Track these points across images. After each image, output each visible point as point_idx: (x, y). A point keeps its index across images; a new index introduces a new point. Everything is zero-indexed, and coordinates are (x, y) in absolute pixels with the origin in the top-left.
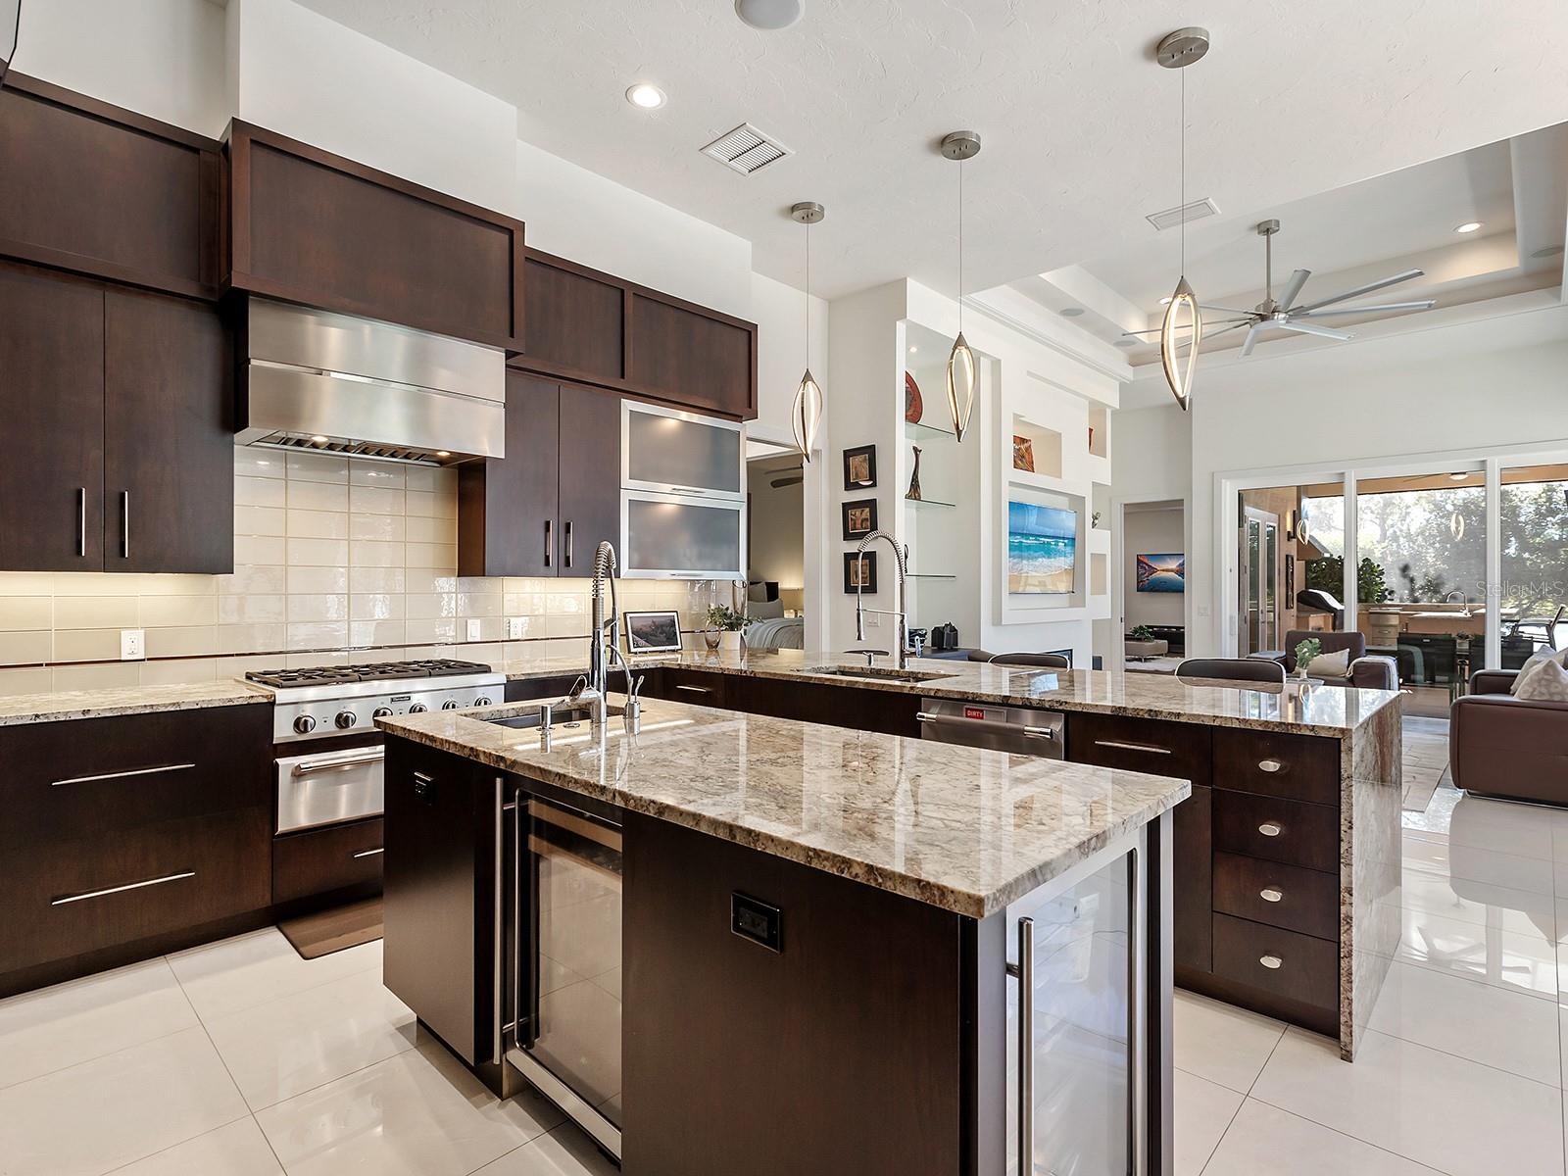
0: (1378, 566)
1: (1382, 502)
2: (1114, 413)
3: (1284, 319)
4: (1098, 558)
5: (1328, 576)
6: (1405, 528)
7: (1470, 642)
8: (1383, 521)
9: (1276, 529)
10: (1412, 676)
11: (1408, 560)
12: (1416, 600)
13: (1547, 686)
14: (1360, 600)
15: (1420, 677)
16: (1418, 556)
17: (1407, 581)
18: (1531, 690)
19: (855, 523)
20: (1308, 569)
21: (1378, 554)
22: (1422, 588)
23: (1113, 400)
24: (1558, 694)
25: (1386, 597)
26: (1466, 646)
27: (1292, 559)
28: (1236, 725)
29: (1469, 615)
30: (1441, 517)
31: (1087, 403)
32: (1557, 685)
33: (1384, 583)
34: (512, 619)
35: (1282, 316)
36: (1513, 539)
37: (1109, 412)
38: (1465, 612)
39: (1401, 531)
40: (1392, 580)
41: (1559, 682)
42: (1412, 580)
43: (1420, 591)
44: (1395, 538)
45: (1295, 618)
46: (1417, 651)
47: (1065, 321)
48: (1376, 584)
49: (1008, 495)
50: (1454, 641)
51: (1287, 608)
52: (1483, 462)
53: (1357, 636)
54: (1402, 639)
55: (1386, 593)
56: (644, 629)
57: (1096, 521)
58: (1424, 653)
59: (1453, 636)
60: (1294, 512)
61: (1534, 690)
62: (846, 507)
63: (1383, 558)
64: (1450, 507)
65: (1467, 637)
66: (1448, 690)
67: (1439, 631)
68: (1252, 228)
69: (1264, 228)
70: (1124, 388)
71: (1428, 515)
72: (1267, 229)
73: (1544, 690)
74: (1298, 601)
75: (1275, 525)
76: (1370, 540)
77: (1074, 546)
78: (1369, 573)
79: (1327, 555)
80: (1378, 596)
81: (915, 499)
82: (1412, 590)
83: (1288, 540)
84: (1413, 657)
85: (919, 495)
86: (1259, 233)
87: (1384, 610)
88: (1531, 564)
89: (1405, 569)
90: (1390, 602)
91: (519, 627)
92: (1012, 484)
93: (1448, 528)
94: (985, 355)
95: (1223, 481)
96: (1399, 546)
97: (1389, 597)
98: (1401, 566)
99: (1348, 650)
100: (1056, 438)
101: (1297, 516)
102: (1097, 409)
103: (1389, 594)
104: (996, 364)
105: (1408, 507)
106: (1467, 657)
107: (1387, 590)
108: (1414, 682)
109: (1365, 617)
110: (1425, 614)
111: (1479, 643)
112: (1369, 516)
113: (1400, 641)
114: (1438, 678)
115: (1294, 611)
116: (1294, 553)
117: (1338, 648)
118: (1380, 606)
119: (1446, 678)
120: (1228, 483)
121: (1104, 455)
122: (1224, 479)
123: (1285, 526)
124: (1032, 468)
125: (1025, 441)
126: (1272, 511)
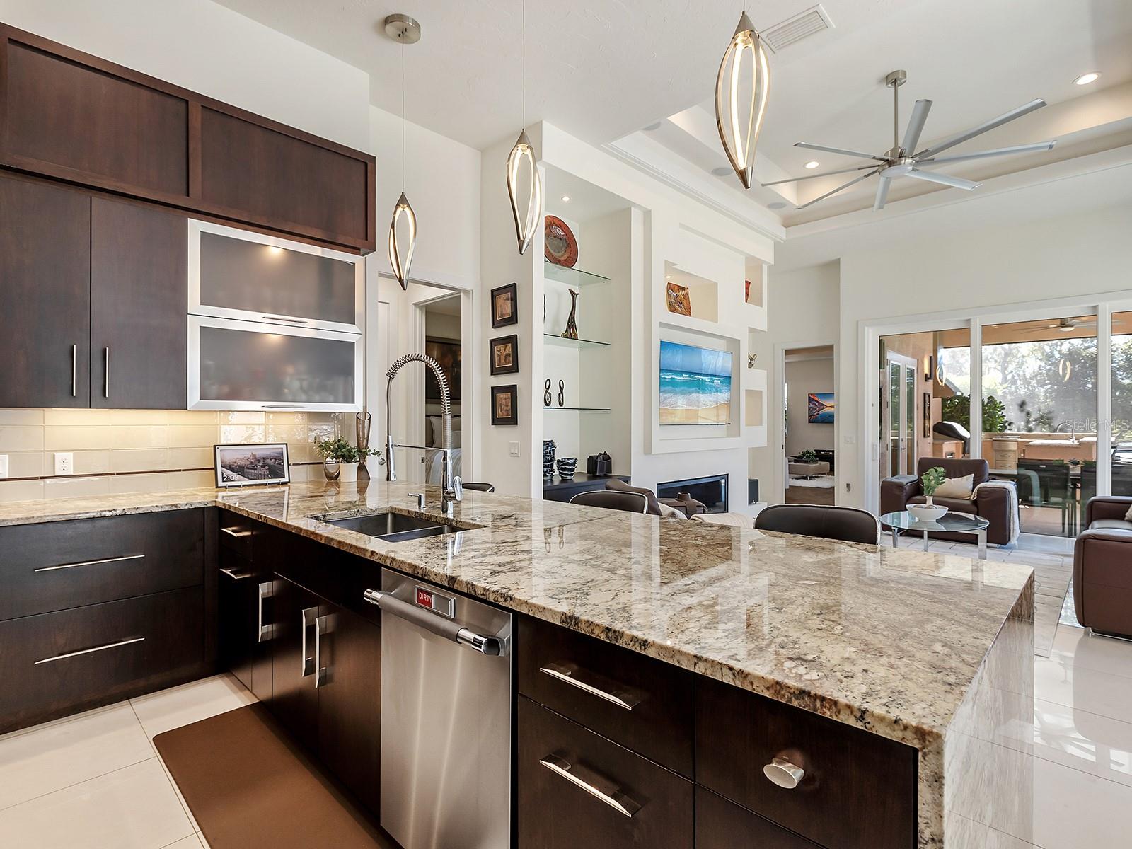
0: (1000, 402)
1: (1003, 352)
2: (770, 268)
3: (911, 164)
4: (754, 394)
5: (960, 410)
6: (1021, 373)
7: (1082, 468)
8: (1004, 368)
9: (915, 371)
10: (1030, 497)
11: (1023, 398)
12: (1030, 430)
14: (985, 430)
15: (1036, 498)
16: (1033, 395)
17: (1024, 414)
19: (500, 359)
20: (944, 405)
21: (1000, 393)
22: (1036, 420)
23: (768, 256)
25: (1006, 428)
26: (1078, 471)
27: (929, 396)
28: (728, 679)
29: (1076, 442)
30: (1050, 365)
31: (744, 258)
33: (1004, 416)
34: (56, 454)
35: (909, 161)
37: (765, 267)
38: (1072, 440)
39: (1018, 375)
40: (1011, 414)
42: (1028, 414)
43: (1034, 423)
44: (1014, 382)
45: (931, 444)
46: (1033, 475)
47: (714, 178)
48: (999, 417)
49: (658, 335)
50: (1067, 468)
51: (924, 436)
52: (1095, 307)
53: (982, 462)
54: (1022, 464)
55: (1007, 424)
56: (240, 463)
57: (753, 362)
58: (1040, 477)
59: (1065, 462)
60: (931, 357)
62: (493, 343)
63: (1004, 397)
64: (1057, 355)
65: (1078, 463)
66: (1061, 510)
67: (1054, 457)
68: (881, 81)
69: (890, 78)
70: (779, 248)
71: (1039, 363)
72: (894, 80)
74: (934, 430)
75: (915, 368)
76: (993, 383)
77: (730, 383)
78: (992, 409)
79: (959, 394)
80: (1000, 426)
81: (571, 338)
82: (1028, 422)
83: (926, 381)
84: (1031, 480)
85: (576, 335)
86: (887, 84)
87: (1005, 438)
88: (1121, 401)
89: (1022, 405)
90: (1009, 432)
91: (65, 463)
92: (662, 325)
93: (1056, 373)
94: (635, 205)
95: (866, 328)
96: (1017, 388)
97: (1009, 427)
98: (1019, 402)
99: (973, 475)
100: (712, 287)
101: (933, 362)
102: (753, 264)
103: (1009, 425)
104: (647, 214)
105: (1023, 357)
106: (1078, 481)
107: (1007, 422)
108: (1032, 502)
109: (989, 444)
110: (1039, 442)
111: (1090, 469)
112: (993, 364)
113: (1019, 466)
114: (1053, 500)
115: (931, 439)
116: (931, 392)
117: (964, 473)
118: (1001, 435)
119: (1059, 500)
120: (870, 330)
121: (761, 305)
122: (867, 326)
123: (923, 369)
124: (688, 313)
125: (681, 288)
126: (913, 356)
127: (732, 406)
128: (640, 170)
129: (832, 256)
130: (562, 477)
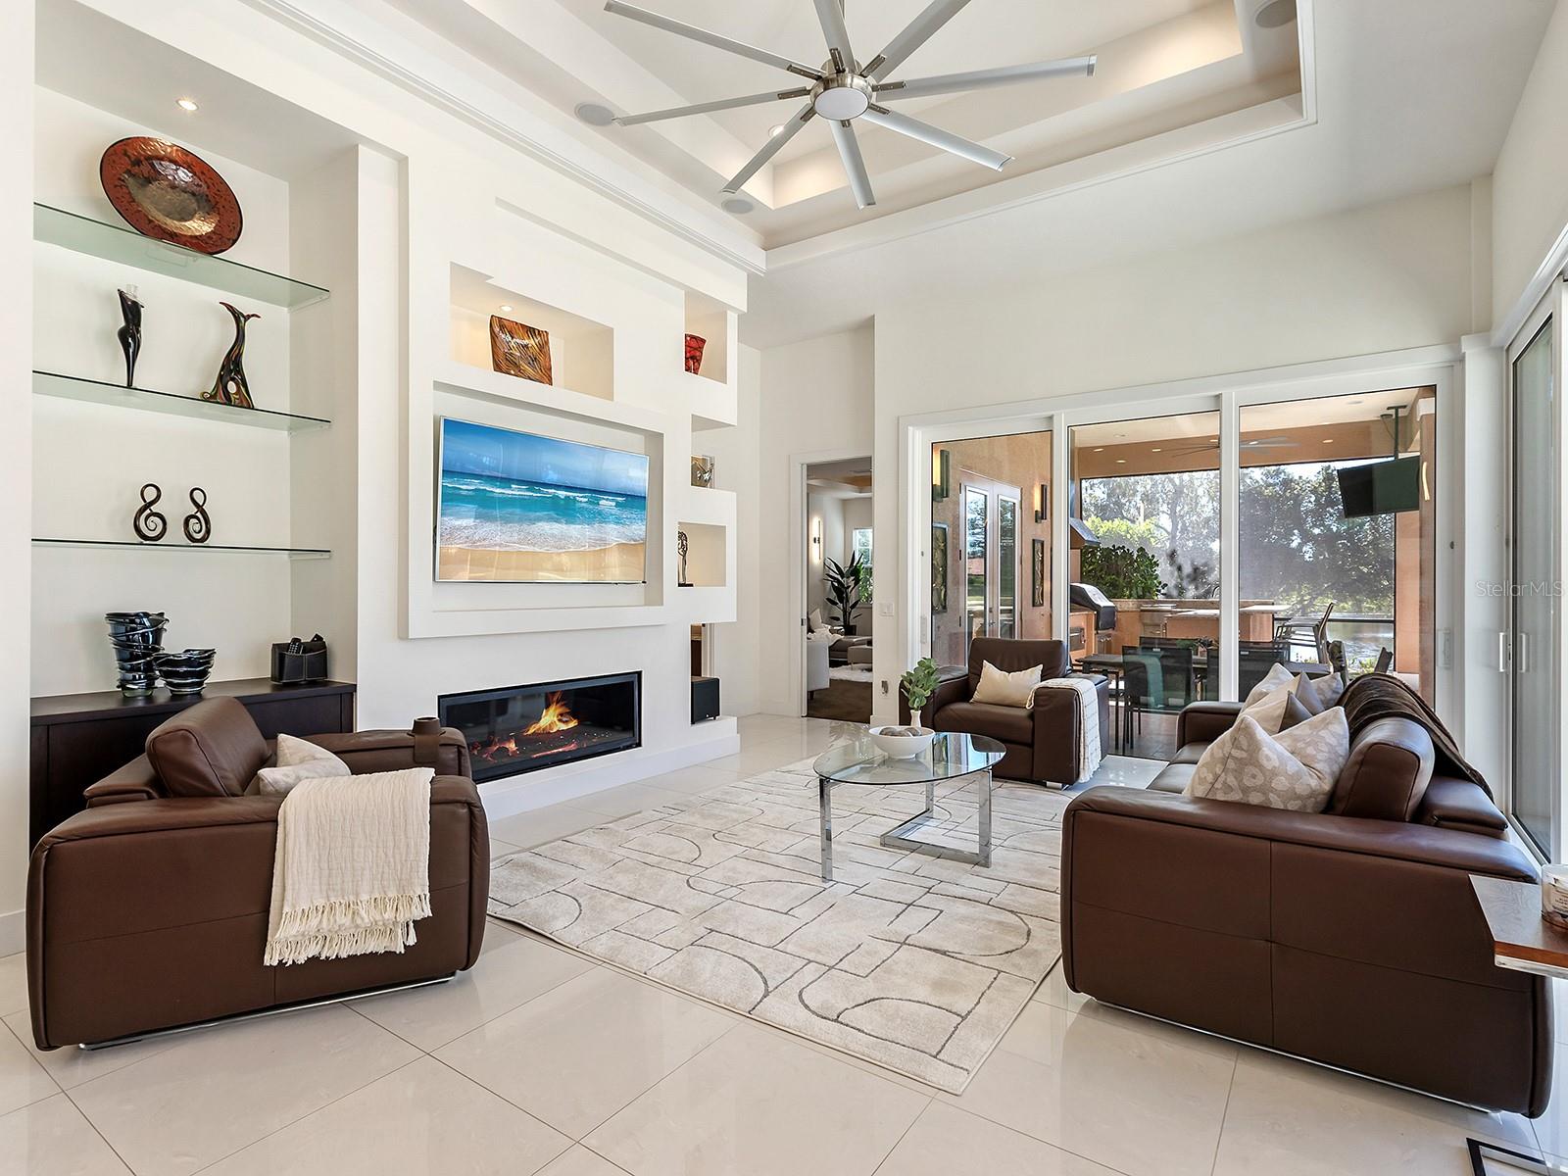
2: (741, 317)
4: (702, 532)
9: (1016, 505)
10: (1142, 698)
13: (1238, 773)
15: (1151, 698)
17: (1174, 570)
18: (1210, 778)
23: (735, 297)
24: (1255, 789)
27: (1042, 545)
31: (682, 293)
32: (1255, 771)
36: (1296, 531)
37: (732, 319)
41: (1260, 767)
42: (1180, 569)
45: (1046, 616)
49: (430, 406)
51: (1034, 605)
52: (1218, 397)
60: (1042, 486)
61: (1217, 778)
73: (1231, 780)
75: (1015, 500)
78: (1143, 566)
81: (234, 403)
83: (1035, 521)
85: (244, 399)
87: (1156, 606)
89: (1173, 556)
90: (1163, 598)
95: (910, 428)
99: (1042, 667)
100: (604, 337)
101: (1048, 494)
104: (403, 164)
108: (1146, 705)
109: (1136, 616)
115: (1045, 609)
118: (1154, 603)
119: (1179, 701)
120: (917, 432)
121: (723, 379)
122: (912, 425)
123: (1031, 504)
124: (546, 376)
125: (531, 331)
126: (1012, 482)
127: (647, 550)
128: (454, 113)
129: (860, 314)
130: (172, 691)
